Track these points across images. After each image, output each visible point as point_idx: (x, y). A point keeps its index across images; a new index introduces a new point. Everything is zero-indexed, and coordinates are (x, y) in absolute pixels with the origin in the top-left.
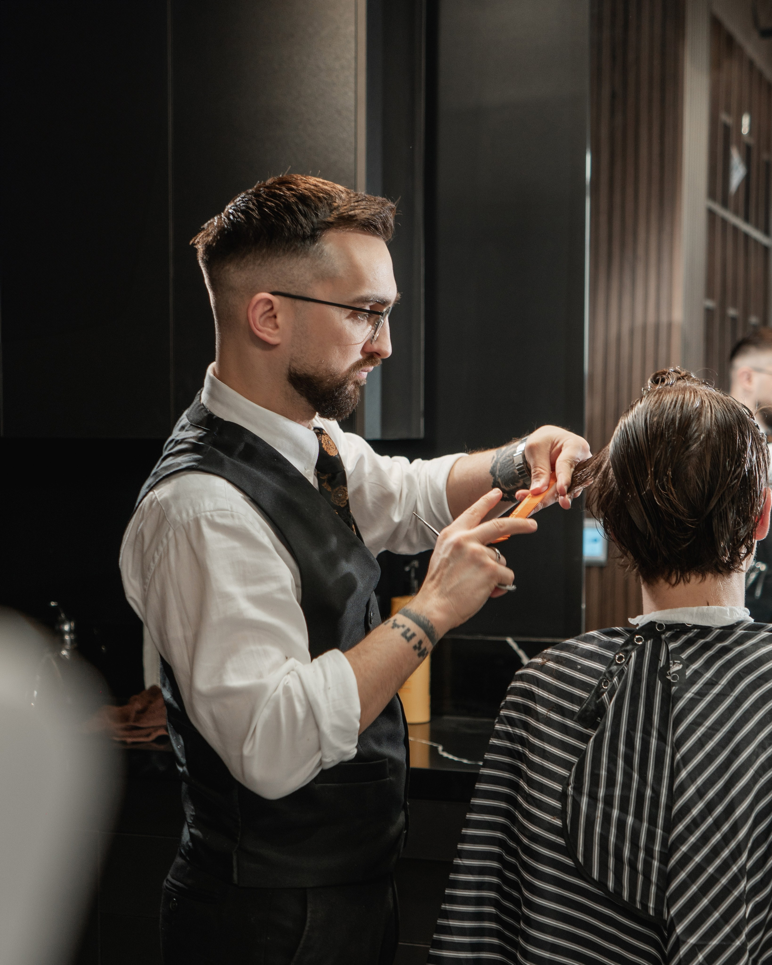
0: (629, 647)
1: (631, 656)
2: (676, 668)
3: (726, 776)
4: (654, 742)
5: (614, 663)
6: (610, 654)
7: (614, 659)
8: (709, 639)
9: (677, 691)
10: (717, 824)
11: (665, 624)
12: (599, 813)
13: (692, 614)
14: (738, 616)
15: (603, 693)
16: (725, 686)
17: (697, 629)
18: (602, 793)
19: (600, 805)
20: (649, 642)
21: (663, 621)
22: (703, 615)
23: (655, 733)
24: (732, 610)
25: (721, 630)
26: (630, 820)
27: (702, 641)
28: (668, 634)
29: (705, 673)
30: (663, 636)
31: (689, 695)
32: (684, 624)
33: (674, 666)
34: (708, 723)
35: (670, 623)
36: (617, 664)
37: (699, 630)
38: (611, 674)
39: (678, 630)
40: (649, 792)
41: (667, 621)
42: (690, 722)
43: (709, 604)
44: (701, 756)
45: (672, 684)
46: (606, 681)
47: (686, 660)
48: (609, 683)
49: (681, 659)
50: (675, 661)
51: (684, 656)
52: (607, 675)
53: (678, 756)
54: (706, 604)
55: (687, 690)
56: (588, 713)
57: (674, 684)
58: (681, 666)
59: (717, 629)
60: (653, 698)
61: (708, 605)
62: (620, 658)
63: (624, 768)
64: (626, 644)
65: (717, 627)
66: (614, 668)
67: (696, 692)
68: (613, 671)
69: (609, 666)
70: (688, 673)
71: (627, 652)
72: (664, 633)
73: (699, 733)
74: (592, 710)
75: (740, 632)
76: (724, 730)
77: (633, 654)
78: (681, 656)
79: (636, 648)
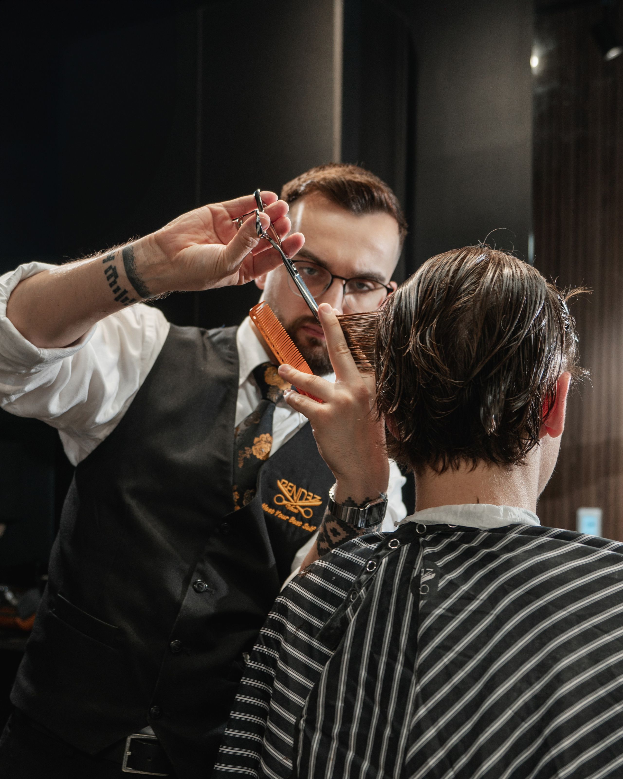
0: (382, 552)
1: (382, 563)
2: (427, 577)
3: (476, 718)
4: (399, 668)
5: (364, 571)
6: (361, 562)
7: (366, 567)
8: (474, 543)
9: (424, 606)
11: (426, 525)
12: (332, 755)
13: (455, 513)
14: (513, 517)
16: (485, 601)
17: (462, 531)
18: (336, 730)
19: (335, 745)
20: (406, 546)
21: (423, 521)
22: (468, 515)
23: (401, 658)
24: (506, 510)
25: (490, 534)
26: (366, 765)
27: (465, 546)
28: (428, 538)
29: (462, 585)
30: (421, 540)
31: (438, 611)
32: (446, 525)
33: (426, 575)
35: (431, 524)
36: (367, 573)
37: (463, 533)
38: (359, 584)
39: (440, 532)
40: (388, 732)
41: (427, 521)
42: (437, 645)
43: (480, 501)
44: (446, 689)
45: (420, 597)
46: (354, 593)
47: (441, 568)
48: (357, 595)
49: (435, 567)
50: (428, 569)
51: (440, 564)
52: (356, 585)
54: (476, 502)
55: (436, 606)
56: (332, 631)
57: (423, 597)
58: (433, 575)
59: (485, 531)
60: (403, 614)
61: (478, 503)
62: (371, 566)
63: (364, 699)
64: (379, 549)
65: (485, 529)
66: (364, 577)
67: (448, 607)
68: (362, 581)
69: (360, 576)
70: (442, 584)
71: (379, 559)
72: (424, 536)
73: (446, 660)
74: (337, 628)
75: (513, 535)
76: (479, 657)
77: (384, 561)
78: (436, 563)
79: (388, 554)
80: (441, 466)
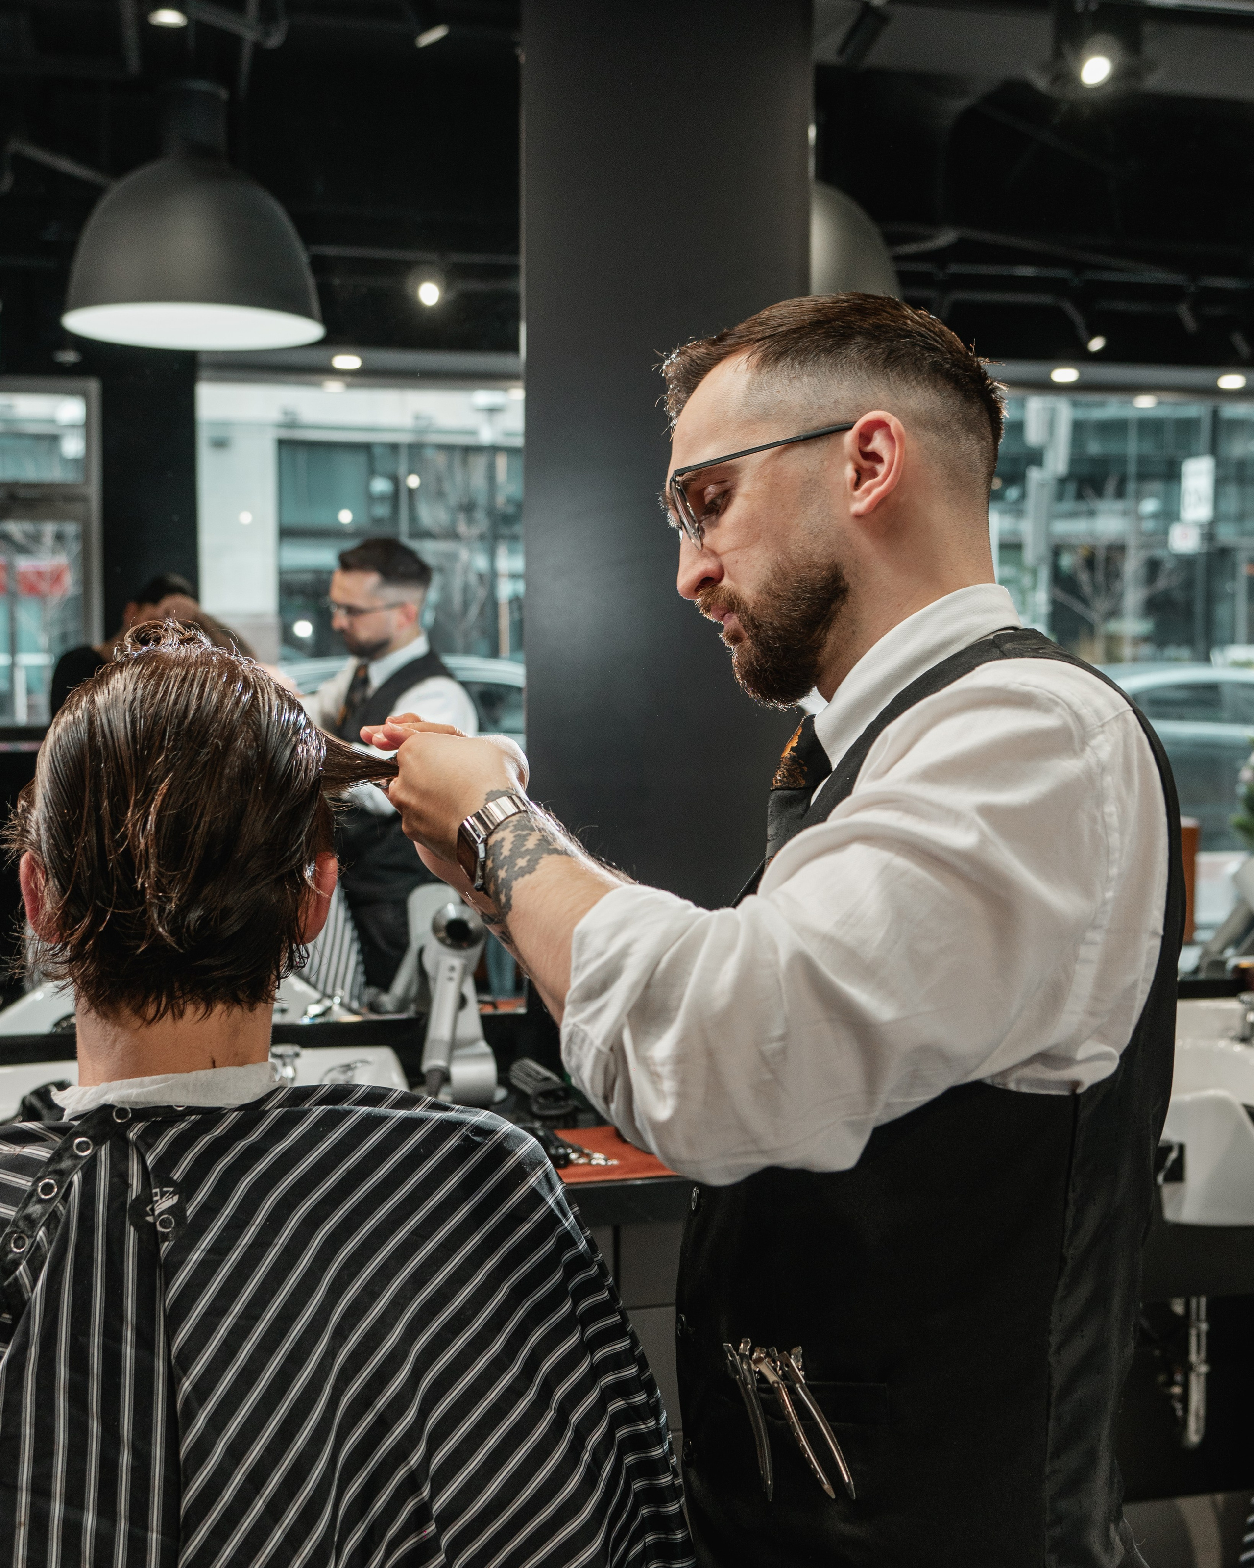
0: (65, 1164)
1: (71, 1184)
2: (165, 1203)
4: (129, 1352)
5: (34, 1199)
6: (23, 1182)
7: (35, 1190)
8: (218, 1131)
9: (172, 1252)
10: (274, 1511)
11: (131, 1109)
12: (23, 1516)
13: (185, 1087)
15: (16, 1264)
17: (197, 1114)
19: (24, 1499)
20: (104, 1149)
21: (129, 1102)
22: (208, 1088)
23: (129, 1335)
25: (242, 1113)
26: (90, 1520)
27: (206, 1137)
28: (139, 1129)
29: (221, 1208)
30: (131, 1135)
31: (196, 1256)
32: (170, 1108)
33: (164, 1199)
34: (238, 1307)
35: (143, 1106)
36: (40, 1201)
37: (198, 1117)
38: (30, 1221)
39: (159, 1118)
40: (125, 1458)
41: (136, 1103)
42: (205, 1310)
43: (216, 1064)
44: (230, 1376)
45: (159, 1236)
46: (19, 1238)
47: (183, 1182)
48: (28, 1242)
49: (171, 1182)
50: (165, 1189)
51: (177, 1175)
52: (21, 1224)
53: (186, 1385)
54: (210, 1064)
55: (190, 1247)
57: (165, 1237)
58: (176, 1198)
59: (234, 1110)
60: (122, 1263)
61: (214, 1067)
62: (48, 1189)
64: (57, 1156)
65: (232, 1107)
66: (36, 1209)
67: (208, 1248)
68: (34, 1216)
69: (26, 1206)
70: (190, 1211)
71: (62, 1175)
72: (130, 1126)
73: (222, 1331)
75: (276, 1112)
77: (76, 1179)
78: (171, 1175)
79: (80, 1166)
80: (151, 1011)
